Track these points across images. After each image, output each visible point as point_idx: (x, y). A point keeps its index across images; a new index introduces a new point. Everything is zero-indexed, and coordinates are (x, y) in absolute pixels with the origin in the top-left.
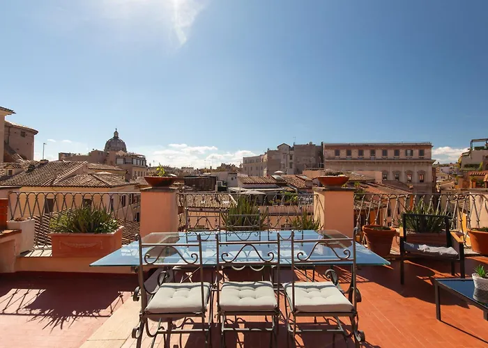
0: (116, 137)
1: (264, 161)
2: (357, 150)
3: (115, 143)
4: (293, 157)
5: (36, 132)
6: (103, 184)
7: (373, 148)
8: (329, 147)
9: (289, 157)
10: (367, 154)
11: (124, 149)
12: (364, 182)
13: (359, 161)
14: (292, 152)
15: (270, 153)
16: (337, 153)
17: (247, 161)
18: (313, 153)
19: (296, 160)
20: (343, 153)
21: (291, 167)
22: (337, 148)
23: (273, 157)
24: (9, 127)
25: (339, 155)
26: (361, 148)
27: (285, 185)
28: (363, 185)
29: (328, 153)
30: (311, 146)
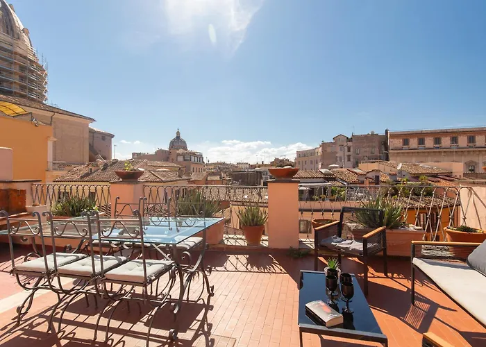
0: (178, 137)
1: (319, 154)
2: (432, 138)
3: (178, 142)
4: (351, 150)
5: (113, 136)
6: (158, 180)
7: (454, 135)
8: (395, 136)
9: (346, 148)
10: (446, 142)
11: (185, 148)
12: (435, 176)
13: (435, 150)
14: (350, 144)
15: (324, 145)
16: (406, 142)
17: (301, 155)
18: (376, 144)
19: (355, 152)
20: (414, 143)
21: (349, 160)
22: (406, 137)
23: (329, 150)
24: (92, 132)
25: (408, 144)
26: (437, 136)
27: (334, 179)
28: (433, 179)
29: (394, 143)
30: (373, 136)
